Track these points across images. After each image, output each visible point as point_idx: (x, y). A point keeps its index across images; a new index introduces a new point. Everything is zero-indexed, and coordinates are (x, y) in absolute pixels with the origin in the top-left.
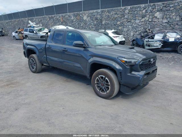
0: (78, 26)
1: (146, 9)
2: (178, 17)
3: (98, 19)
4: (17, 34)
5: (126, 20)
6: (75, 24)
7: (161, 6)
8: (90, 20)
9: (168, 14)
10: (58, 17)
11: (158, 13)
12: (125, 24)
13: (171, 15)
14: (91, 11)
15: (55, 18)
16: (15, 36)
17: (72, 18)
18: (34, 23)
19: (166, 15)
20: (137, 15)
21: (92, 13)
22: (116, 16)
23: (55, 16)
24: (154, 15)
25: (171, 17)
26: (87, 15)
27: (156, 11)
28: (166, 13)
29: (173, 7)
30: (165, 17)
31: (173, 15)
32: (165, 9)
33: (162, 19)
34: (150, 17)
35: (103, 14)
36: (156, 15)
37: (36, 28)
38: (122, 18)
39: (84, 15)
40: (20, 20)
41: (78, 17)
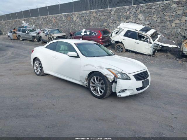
0: (68, 27)
1: (130, 11)
2: (159, 19)
3: (87, 20)
4: (12, 34)
5: (111, 21)
6: (66, 24)
7: (144, 8)
8: (79, 21)
9: (150, 15)
10: (51, 18)
11: (141, 15)
12: (111, 26)
13: (152, 16)
14: (81, 12)
15: (48, 19)
16: (10, 36)
17: (64, 19)
18: (27, 23)
19: (148, 17)
20: (122, 17)
21: (81, 14)
22: (103, 17)
23: (48, 17)
24: (137, 17)
25: (153, 18)
26: (77, 16)
27: (139, 13)
28: (148, 15)
29: (155, 9)
30: (147, 19)
31: (155, 16)
32: (147, 10)
33: (144, 21)
34: (134, 19)
35: (91, 15)
36: (139, 17)
37: (28, 29)
38: (109, 20)
39: (74, 16)
40: (17, 20)
41: (69, 19)
